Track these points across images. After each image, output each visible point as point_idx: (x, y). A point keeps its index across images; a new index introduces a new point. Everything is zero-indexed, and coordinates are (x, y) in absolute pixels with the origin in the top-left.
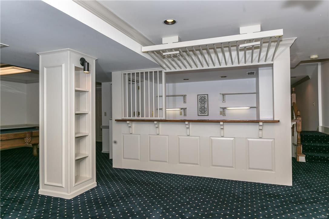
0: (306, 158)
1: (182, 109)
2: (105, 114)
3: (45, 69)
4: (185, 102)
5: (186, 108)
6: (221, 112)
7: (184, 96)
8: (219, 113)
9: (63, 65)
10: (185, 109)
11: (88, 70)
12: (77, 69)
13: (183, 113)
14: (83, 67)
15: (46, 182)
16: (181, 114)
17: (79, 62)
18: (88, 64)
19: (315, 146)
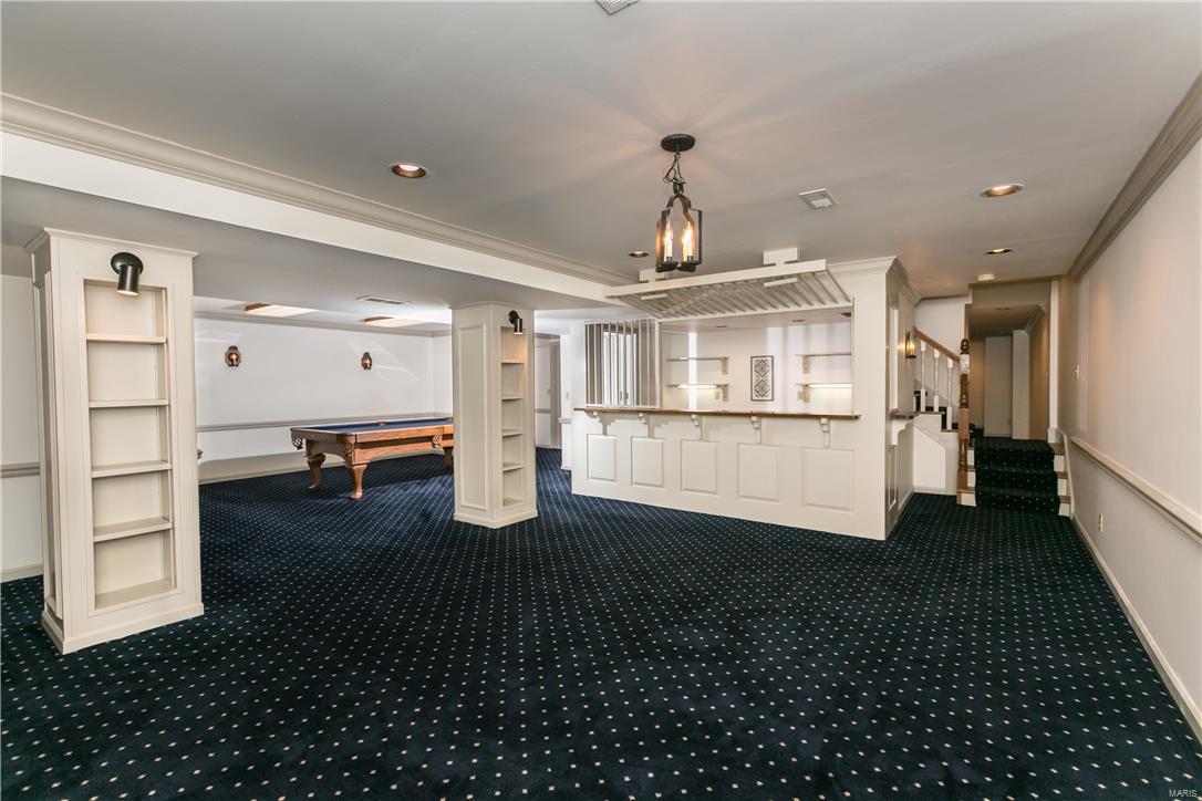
0: (978, 499)
1: (718, 386)
2: (567, 395)
3: (460, 332)
4: (725, 372)
5: (726, 386)
6: (800, 394)
7: (725, 360)
8: (796, 395)
9: (485, 326)
10: (724, 387)
11: (521, 331)
12: (504, 329)
13: (721, 395)
14: (513, 326)
15: (463, 503)
16: (717, 397)
17: (508, 317)
18: (521, 320)
19: (1006, 473)
